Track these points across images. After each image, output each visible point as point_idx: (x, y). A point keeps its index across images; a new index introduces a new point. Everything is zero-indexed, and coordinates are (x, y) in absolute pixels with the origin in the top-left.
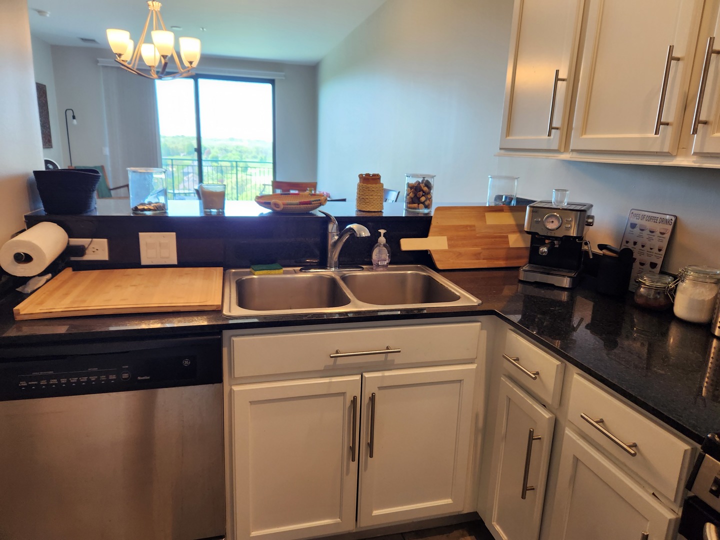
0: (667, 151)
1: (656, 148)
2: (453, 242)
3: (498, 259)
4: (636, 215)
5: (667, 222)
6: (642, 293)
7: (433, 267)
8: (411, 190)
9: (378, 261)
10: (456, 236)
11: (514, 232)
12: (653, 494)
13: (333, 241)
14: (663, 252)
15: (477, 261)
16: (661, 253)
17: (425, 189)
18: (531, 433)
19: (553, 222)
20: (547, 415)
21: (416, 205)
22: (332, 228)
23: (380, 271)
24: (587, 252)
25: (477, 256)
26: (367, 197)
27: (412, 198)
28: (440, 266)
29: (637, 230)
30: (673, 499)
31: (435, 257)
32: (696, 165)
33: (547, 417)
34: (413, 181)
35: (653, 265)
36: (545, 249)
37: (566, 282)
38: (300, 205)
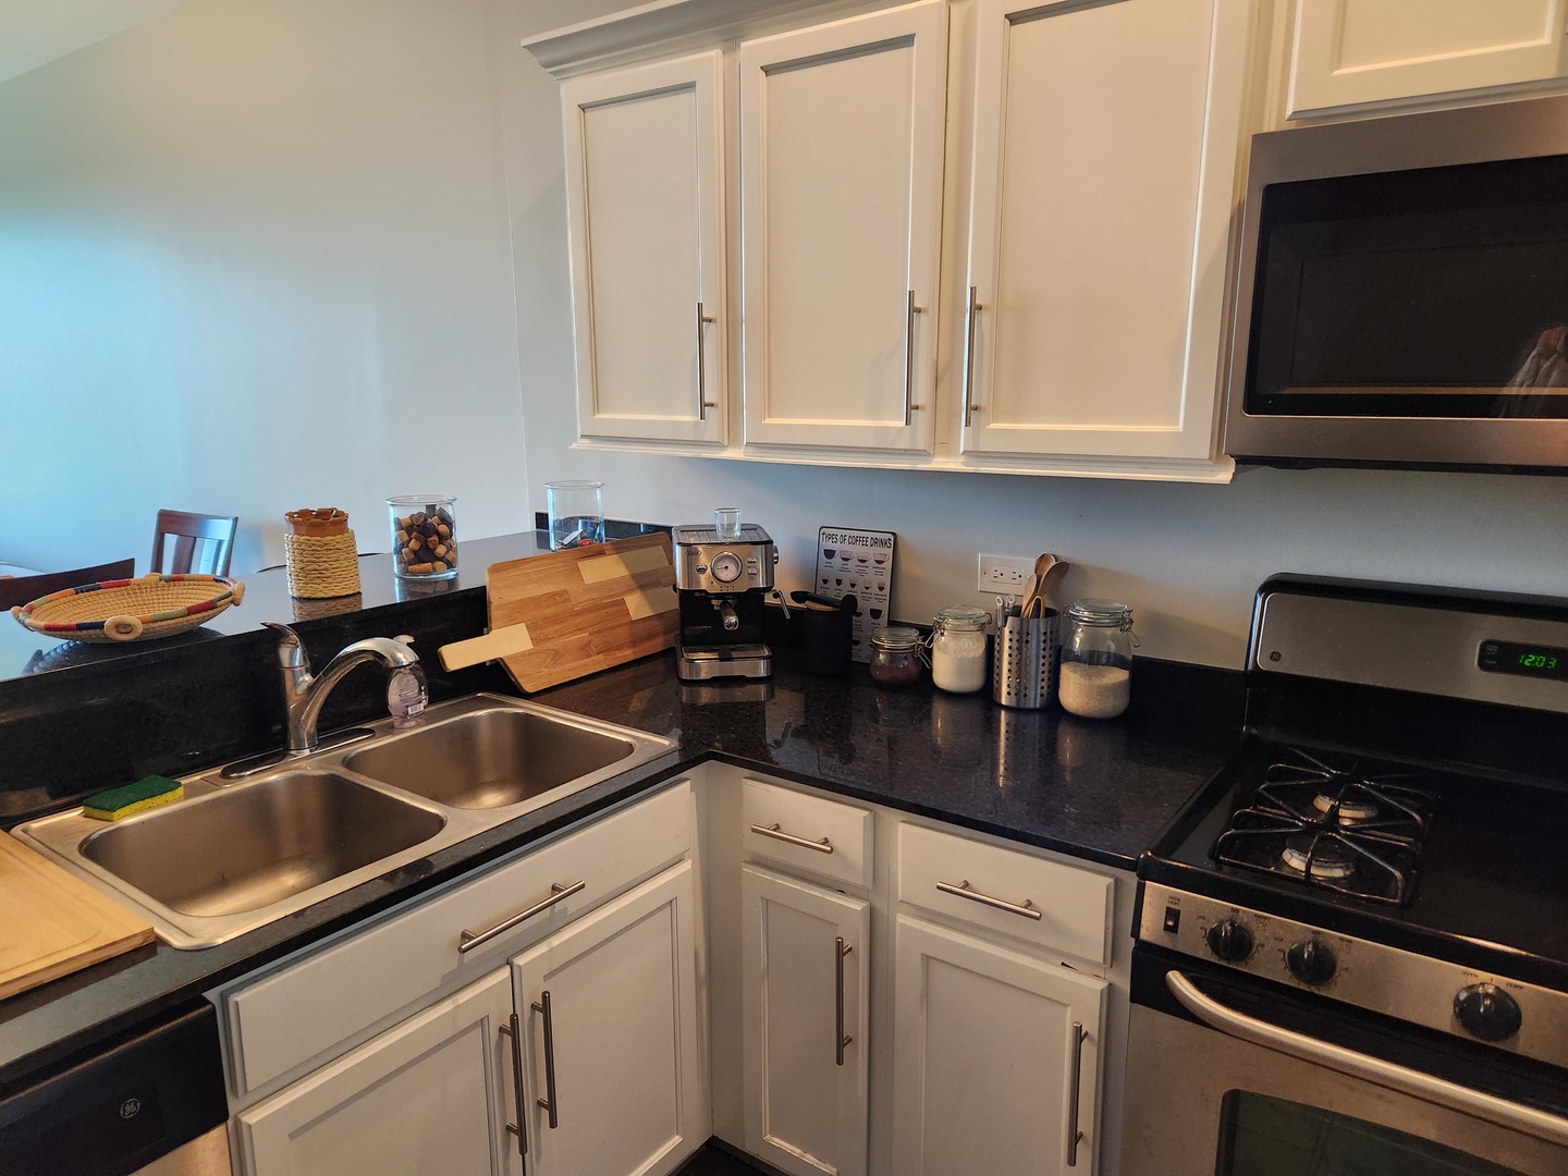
0: (922, 448)
1: (904, 444)
2: (538, 632)
3: (620, 648)
4: (830, 537)
5: (883, 543)
6: (883, 661)
7: (516, 691)
8: (409, 534)
9: (407, 707)
10: (544, 619)
11: (631, 591)
12: (1063, 964)
13: (303, 687)
14: (887, 591)
15: (587, 660)
16: (883, 592)
17: (443, 528)
18: (839, 945)
19: (727, 567)
20: (857, 906)
21: (428, 566)
22: (292, 656)
23: (412, 728)
24: (777, 610)
25: (584, 650)
26: (326, 565)
27: (415, 552)
28: (529, 688)
29: (837, 560)
30: (1101, 961)
31: (515, 669)
32: (970, 469)
33: (859, 908)
34: (405, 514)
35: (876, 614)
36: (733, 619)
37: (762, 669)
38: (189, 615)
